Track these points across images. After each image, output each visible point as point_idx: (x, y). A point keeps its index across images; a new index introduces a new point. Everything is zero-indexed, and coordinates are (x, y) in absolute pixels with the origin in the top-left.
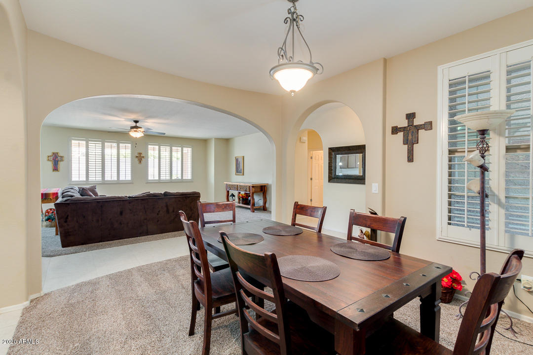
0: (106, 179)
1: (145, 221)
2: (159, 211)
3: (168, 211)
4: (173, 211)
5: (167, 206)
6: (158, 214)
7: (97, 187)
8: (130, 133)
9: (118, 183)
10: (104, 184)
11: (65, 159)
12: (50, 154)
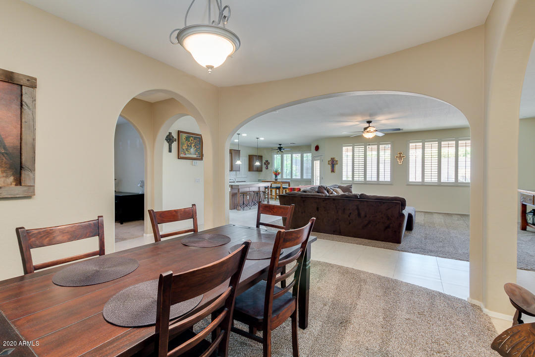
0: (368, 179)
1: (338, 221)
2: (350, 214)
3: (359, 215)
4: (366, 216)
5: (358, 209)
6: (349, 216)
7: (353, 187)
8: (364, 134)
9: (378, 183)
10: (366, 184)
11: (339, 163)
12: (330, 160)
